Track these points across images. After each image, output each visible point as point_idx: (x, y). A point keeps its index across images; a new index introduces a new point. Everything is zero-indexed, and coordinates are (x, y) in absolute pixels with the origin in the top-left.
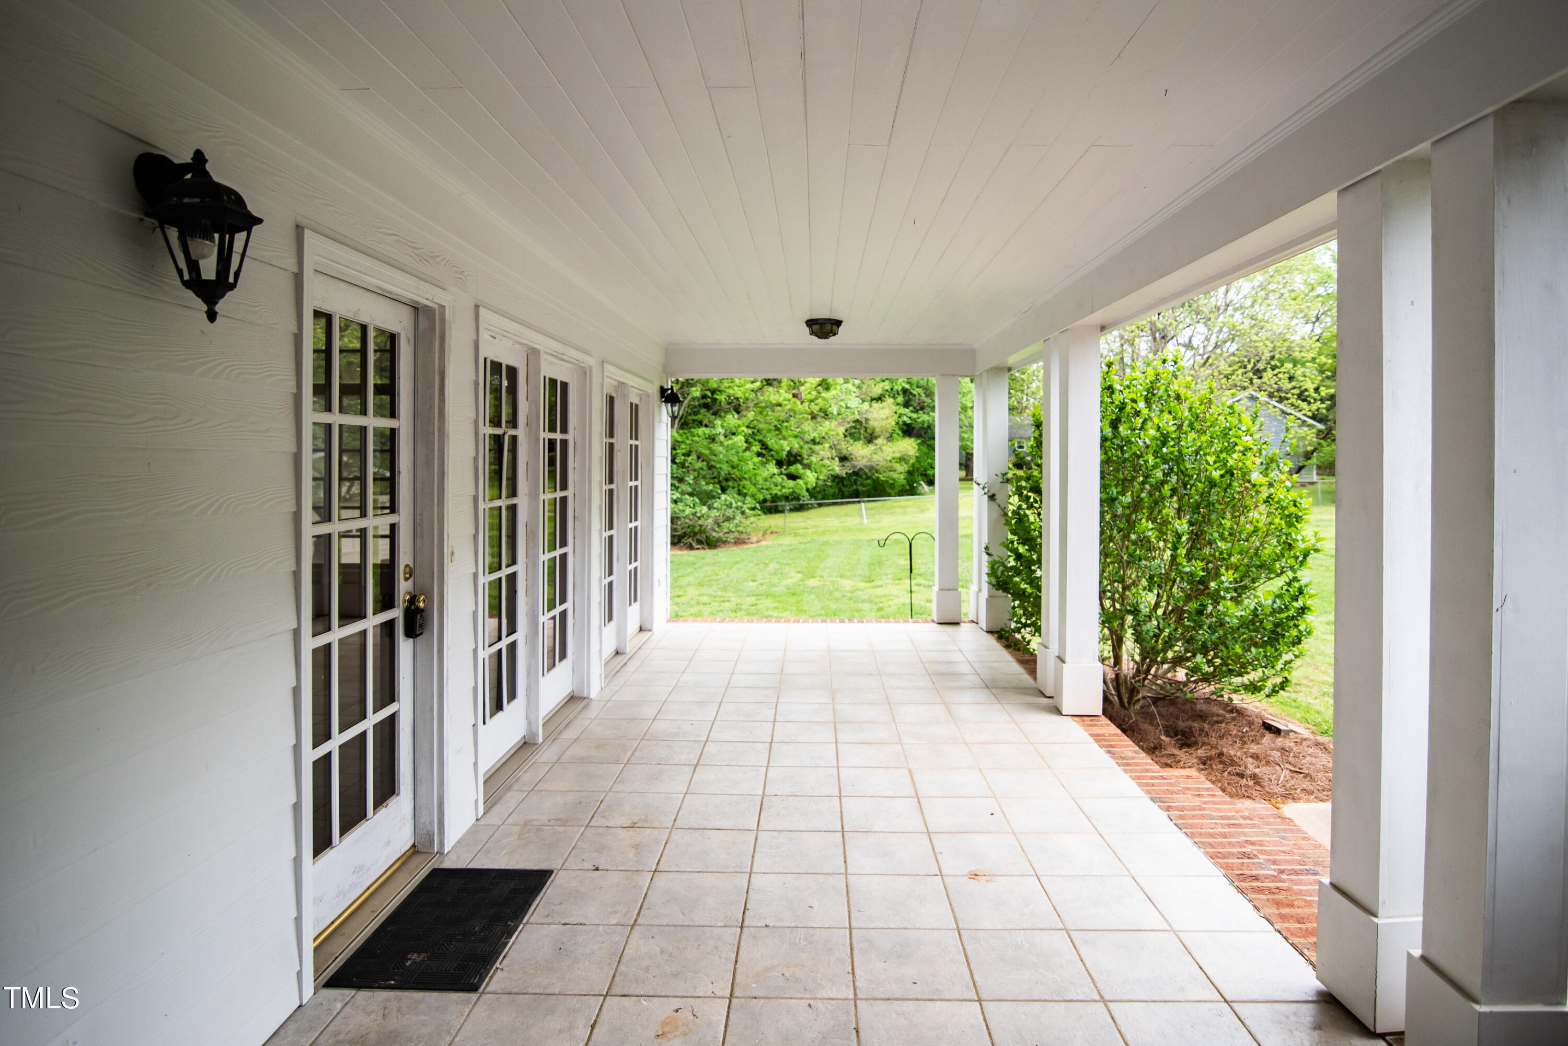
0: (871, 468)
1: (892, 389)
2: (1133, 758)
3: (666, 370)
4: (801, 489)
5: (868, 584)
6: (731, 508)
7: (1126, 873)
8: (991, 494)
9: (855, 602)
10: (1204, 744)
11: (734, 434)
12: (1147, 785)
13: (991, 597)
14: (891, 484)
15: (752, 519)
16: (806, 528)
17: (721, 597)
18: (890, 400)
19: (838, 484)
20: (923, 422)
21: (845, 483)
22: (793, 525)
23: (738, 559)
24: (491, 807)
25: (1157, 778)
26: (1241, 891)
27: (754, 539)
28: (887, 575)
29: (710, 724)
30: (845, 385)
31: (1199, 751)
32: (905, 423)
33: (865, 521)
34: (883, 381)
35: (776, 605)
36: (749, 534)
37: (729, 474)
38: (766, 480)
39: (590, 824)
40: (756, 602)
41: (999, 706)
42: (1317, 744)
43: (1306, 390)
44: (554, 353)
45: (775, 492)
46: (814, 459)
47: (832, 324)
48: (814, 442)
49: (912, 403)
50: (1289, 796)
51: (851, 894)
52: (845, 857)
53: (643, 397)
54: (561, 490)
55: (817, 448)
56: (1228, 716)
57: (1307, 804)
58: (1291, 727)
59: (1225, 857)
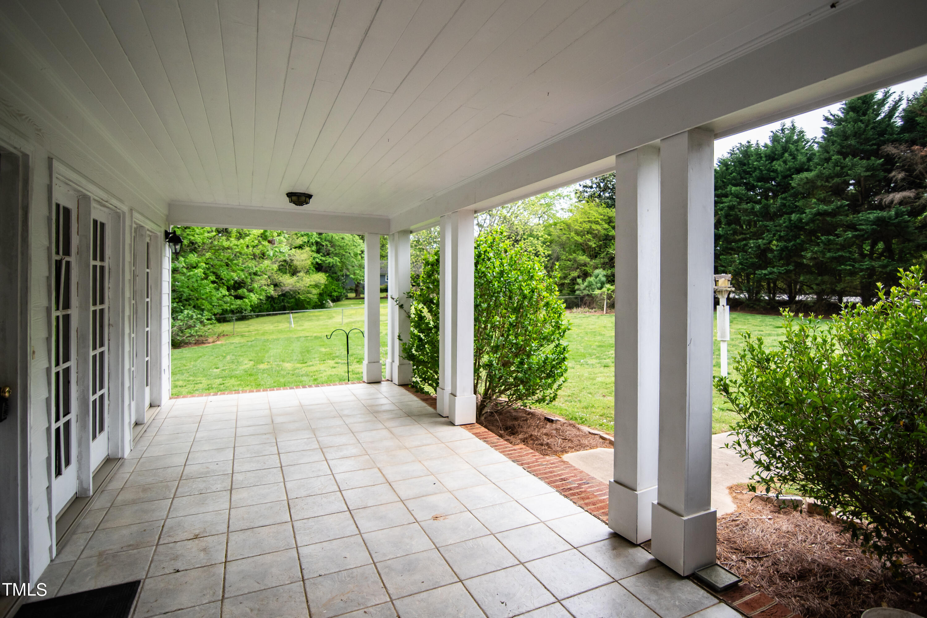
0: (295, 292)
1: (308, 241)
2: (498, 442)
3: (169, 220)
4: (246, 305)
5: (304, 365)
6: (192, 319)
7: (512, 499)
8: (400, 304)
9: (297, 377)
10: (521, 432)
11: (195, 268)
12: (508, 454)
13: (401, 365)
14: (308, 302)
15: (209, 327)
16: (249, 332)
17: (194, 381)
18: (308, 249)
19: (270, 302)
20: (329, 263)
21: (276, 301)
22: (239, 330)
23: (200, 354)
24: (62, 549)
25: (512, 450)
26: (566, 496)
27: (210, 340)
28: (315, 358)
29: (231, 462)
30: (279, 238)
31: (520, 436)
32: (317, 263)
33: (293, 325)
34: (303, 236)
35: (239, 383)
36: (207, 337)
37: (190, 295)
38: (218, 299)
39: (160, 543)
40: (224, 382)
41: (419, 426)
42: (570, 425)
43: (539, 251)
44: (101, 201)
45: (225, 307)
46: (256, 285)
47: (306, 197)
48: (255, 274)
49: (321, 250)
50: (564, 451)
51: (368, 545)
52: (356, 524)
53: (152, 238)
54: (100, 304)
55: (257, 278)
56: (528, 416)
57: (572, 454)
58: (557, 418)
59: (554, 482)
